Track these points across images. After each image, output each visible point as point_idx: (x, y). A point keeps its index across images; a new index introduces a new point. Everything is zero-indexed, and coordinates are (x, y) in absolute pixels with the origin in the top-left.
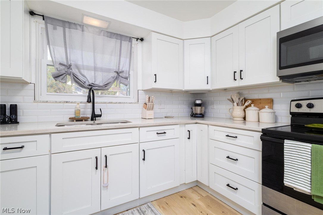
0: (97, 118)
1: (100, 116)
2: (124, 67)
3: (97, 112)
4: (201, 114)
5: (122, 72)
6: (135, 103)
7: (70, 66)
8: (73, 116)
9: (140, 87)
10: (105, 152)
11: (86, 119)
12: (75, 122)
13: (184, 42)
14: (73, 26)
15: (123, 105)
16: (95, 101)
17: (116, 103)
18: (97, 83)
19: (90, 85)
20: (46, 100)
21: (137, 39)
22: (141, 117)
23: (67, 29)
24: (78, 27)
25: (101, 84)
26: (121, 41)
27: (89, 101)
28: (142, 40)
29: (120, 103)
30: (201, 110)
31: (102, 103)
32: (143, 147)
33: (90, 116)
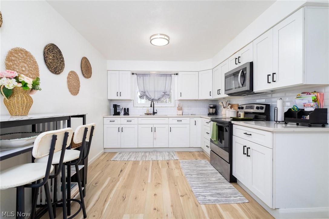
0: (155, 114)
1: (156, 113)
2: (167, 90)
3: (155, 111)
4: (212, 113)
5: (167, 92)
6: (173, 107)
7: (145, 92)
8: (146, 113)
9: (176, 99)
10: (155, 126)
11: (151, 114)
12: (146, 115)
13: (199, 73)
14: (146, 75)
15: (167, 108)
16: (155, 106)
17: (164, 107)
18: (155, 98)
19: (152, 100)
20: (137, 106)
21: (175, 74)
22: (176, 114)
23: (144, 77)
24: (148, 75)
25: (157, 99)
26: (166, 77)
27: (151, 106)
28: (177, 74)
29: (166, 107)
30: (213, 111)
31: (157, 107)
32: (170, 126)
33: (152, 113)
